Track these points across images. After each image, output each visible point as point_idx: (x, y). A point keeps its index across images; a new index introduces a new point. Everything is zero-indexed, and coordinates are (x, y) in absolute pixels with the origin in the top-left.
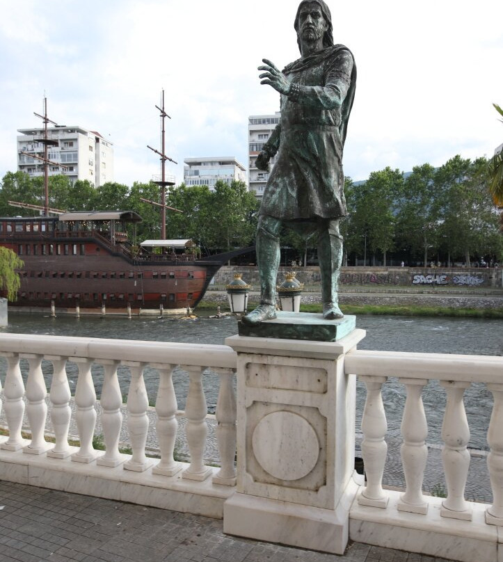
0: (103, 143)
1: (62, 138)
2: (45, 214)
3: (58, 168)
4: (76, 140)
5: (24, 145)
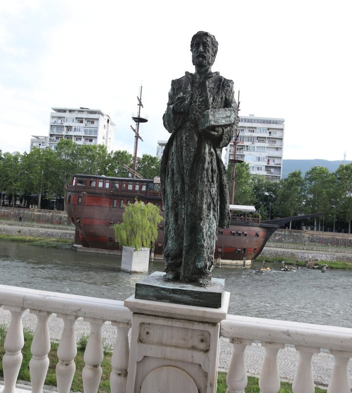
0: (111, 124)
1: (86, 117)
2: (133, 176)
3: (81, 139)
4: (98, 119)
5: (56, 119)
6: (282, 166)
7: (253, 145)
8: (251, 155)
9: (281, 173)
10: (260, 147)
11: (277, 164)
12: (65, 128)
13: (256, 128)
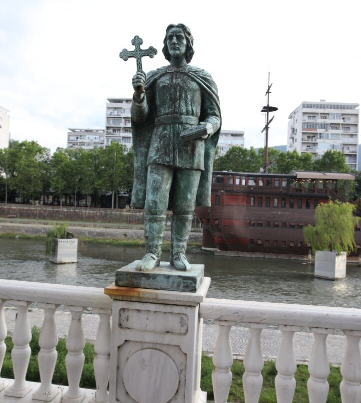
5: (111, 111)
6: (357, 154)
7: (327, 132)
8: (324, 142)
9: (357, 162)
10: (334, 134)
11: (352, 152)
12: (123, 120)
13: (328, 114)
